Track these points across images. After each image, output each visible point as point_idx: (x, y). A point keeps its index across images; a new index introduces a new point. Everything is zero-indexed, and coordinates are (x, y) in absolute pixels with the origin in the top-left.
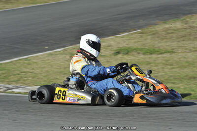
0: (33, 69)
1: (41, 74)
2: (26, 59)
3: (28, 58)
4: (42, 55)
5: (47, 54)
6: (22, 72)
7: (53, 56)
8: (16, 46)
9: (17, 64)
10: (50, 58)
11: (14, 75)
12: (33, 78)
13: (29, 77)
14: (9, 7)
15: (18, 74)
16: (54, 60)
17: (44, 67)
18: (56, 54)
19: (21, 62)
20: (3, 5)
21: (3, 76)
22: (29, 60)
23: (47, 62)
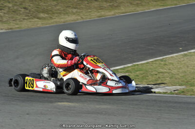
0: (169, 69)
1: (178, 74)
2: (162, 60)
3: (163, 58)
4: (176, 56)
5: (182, 55)
6: (159, 73)
7: (189, 57)
8: (149, 47)
9: (154, 65)
10: (185, 58)
11: (152, 75)
12: (171, 78)
13: (167, 77)
14: (140, 10)
15: (156, 75)
16: (189, 60)
17: (180, 68)
18: (191, 55)
19: (157, 62)
20: (134, 8)
21: (140, 76)
22: (165, 61)
23: (182, 62)
